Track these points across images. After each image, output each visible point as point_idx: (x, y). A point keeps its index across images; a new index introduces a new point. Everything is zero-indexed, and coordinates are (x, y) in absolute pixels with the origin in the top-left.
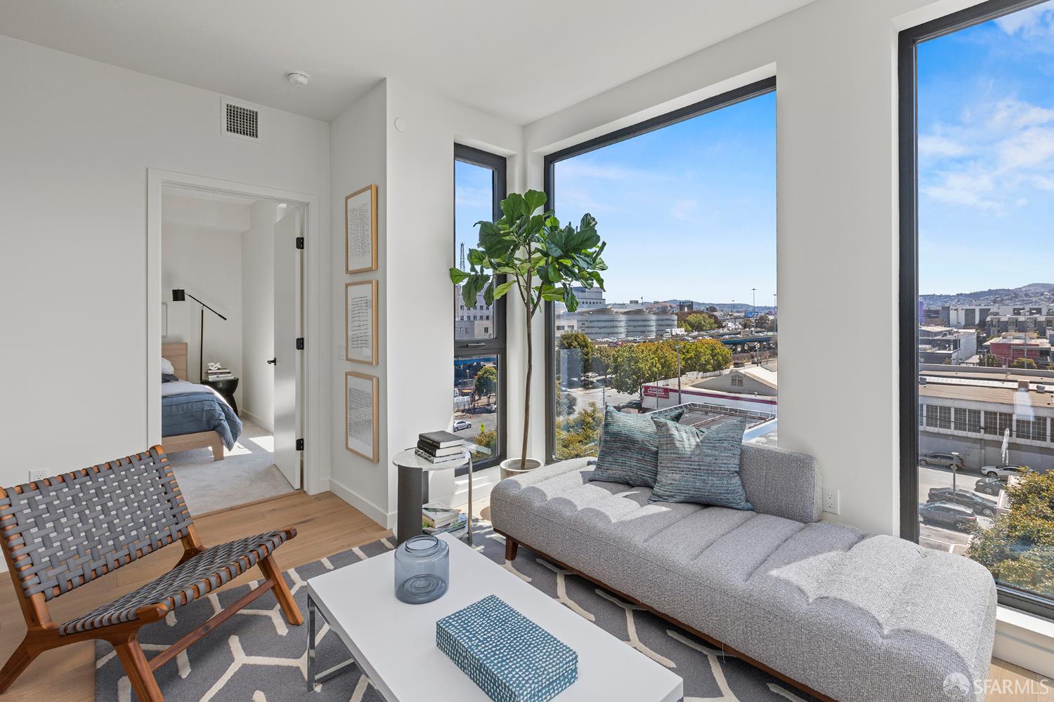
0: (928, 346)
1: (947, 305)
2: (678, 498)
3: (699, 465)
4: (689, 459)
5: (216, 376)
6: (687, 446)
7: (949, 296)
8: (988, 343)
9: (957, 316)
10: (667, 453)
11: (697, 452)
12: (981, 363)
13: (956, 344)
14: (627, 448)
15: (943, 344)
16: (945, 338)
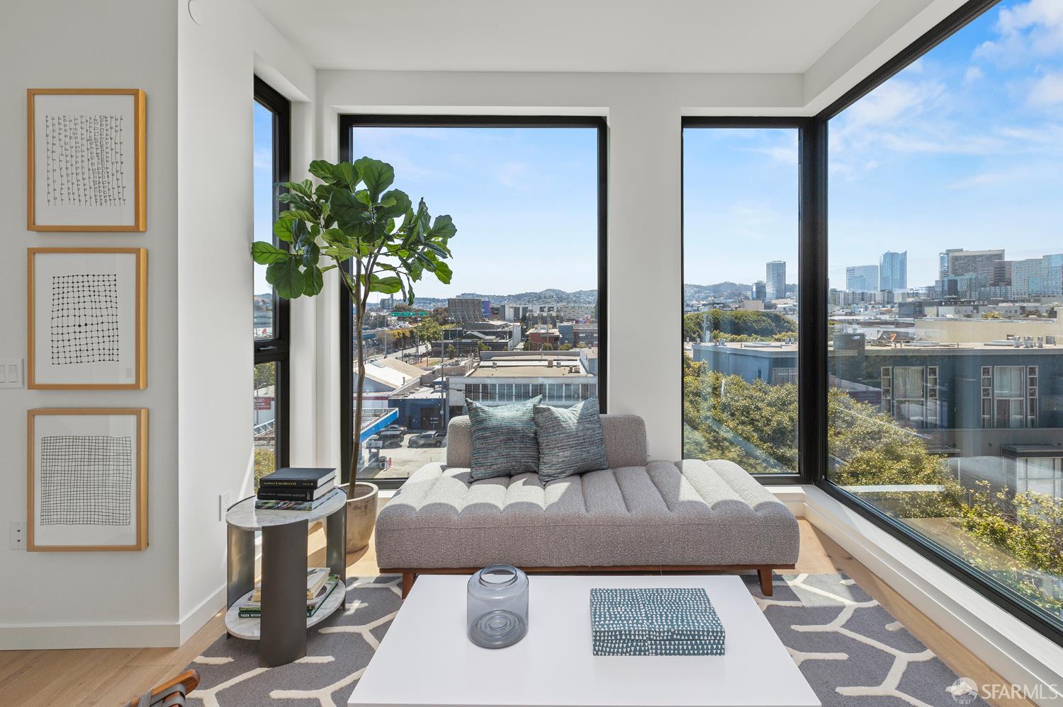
0: (494, 337)
1: (503, 304)
2: (568, 472)
3: (584, 439)
4: (576, 436)
6: (572, 424)
7: (502, 297)
8: (528, 333)
9: (509, 313)
10: (555, 435)
11: (581, 428)
12: (525, 348)
13: (511, 334)
14: (510, 439)
15: (500, 335)
16: (504, 330)
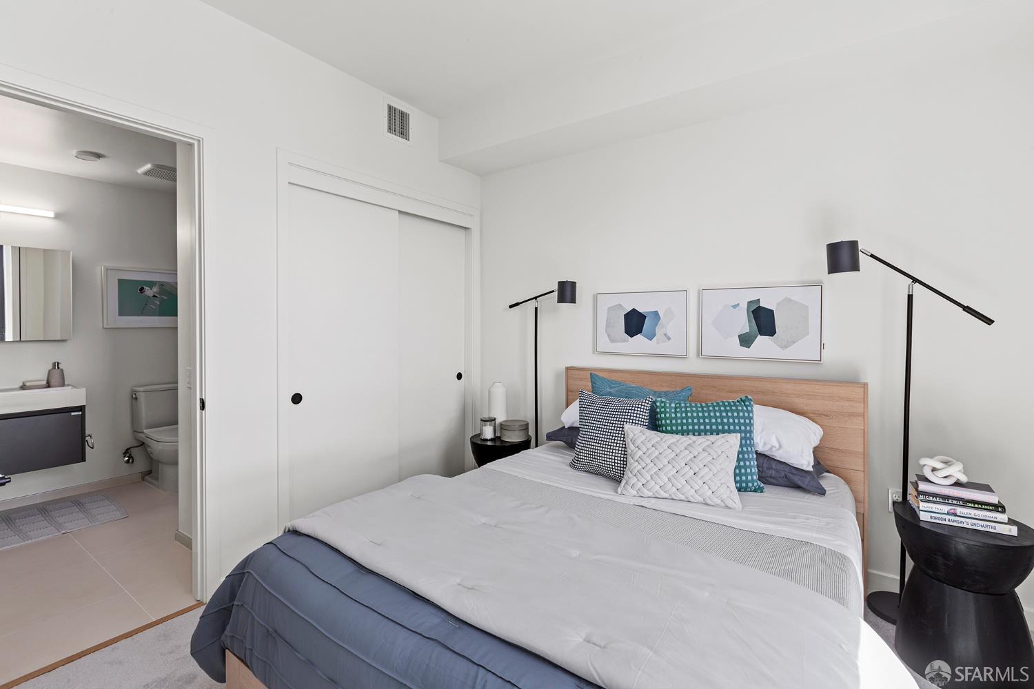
5: (946, 508)
